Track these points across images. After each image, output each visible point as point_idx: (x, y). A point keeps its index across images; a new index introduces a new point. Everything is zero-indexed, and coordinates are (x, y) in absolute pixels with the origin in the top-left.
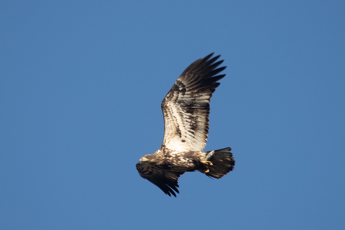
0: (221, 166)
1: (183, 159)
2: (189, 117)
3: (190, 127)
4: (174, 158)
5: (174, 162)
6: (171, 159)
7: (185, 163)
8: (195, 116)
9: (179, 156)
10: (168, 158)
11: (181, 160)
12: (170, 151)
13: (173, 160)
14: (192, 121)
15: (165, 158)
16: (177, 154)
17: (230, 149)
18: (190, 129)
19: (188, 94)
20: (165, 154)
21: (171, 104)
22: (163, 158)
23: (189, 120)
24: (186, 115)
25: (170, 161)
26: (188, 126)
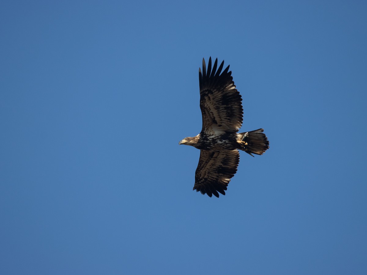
0: (258, 145)
1: (220, 141)
2: (224, 109)
3: (225, 115)
4: (211, 142)
5: (211, 144)
6: (208, 142)
7: (222, 144)
8: (229, 106)
9: (216, 140)
10: (205, 141)
11: (218, 142)
12: (208, 135)
13: (210, 143)
14: (228, 111)
15: (203, 141)
16: (214, 138)
17: (263, 131)
18: (226, 117)
19: (215, 92)
20: (203, 138)
21: (208, 104)
22: (201, 141)
23: (225, 111)
24: (222, 107)
25: (208, 144)
26: (223, 115)
